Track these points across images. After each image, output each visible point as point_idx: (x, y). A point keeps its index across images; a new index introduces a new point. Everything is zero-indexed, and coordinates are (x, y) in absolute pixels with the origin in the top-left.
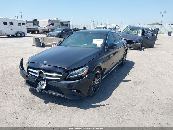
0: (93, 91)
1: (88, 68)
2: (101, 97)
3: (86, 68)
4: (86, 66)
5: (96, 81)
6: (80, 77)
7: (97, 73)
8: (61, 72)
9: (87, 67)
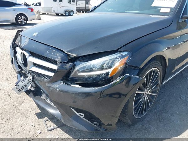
0: (136, 114)
1: (127, 57)
2: (153, 128)
3: (122, 57)
4: (121, 52)
5: (146, 91)
6: (104, 78)
7: (151, 72)
8: (57, 60)
9: (124, 54)
